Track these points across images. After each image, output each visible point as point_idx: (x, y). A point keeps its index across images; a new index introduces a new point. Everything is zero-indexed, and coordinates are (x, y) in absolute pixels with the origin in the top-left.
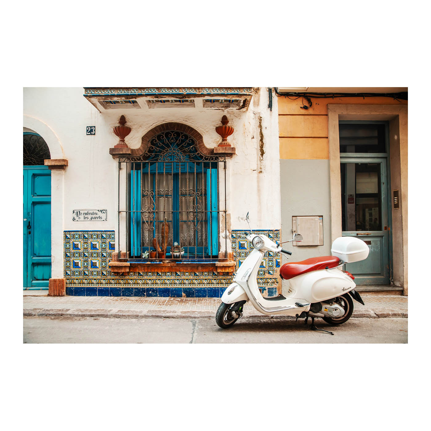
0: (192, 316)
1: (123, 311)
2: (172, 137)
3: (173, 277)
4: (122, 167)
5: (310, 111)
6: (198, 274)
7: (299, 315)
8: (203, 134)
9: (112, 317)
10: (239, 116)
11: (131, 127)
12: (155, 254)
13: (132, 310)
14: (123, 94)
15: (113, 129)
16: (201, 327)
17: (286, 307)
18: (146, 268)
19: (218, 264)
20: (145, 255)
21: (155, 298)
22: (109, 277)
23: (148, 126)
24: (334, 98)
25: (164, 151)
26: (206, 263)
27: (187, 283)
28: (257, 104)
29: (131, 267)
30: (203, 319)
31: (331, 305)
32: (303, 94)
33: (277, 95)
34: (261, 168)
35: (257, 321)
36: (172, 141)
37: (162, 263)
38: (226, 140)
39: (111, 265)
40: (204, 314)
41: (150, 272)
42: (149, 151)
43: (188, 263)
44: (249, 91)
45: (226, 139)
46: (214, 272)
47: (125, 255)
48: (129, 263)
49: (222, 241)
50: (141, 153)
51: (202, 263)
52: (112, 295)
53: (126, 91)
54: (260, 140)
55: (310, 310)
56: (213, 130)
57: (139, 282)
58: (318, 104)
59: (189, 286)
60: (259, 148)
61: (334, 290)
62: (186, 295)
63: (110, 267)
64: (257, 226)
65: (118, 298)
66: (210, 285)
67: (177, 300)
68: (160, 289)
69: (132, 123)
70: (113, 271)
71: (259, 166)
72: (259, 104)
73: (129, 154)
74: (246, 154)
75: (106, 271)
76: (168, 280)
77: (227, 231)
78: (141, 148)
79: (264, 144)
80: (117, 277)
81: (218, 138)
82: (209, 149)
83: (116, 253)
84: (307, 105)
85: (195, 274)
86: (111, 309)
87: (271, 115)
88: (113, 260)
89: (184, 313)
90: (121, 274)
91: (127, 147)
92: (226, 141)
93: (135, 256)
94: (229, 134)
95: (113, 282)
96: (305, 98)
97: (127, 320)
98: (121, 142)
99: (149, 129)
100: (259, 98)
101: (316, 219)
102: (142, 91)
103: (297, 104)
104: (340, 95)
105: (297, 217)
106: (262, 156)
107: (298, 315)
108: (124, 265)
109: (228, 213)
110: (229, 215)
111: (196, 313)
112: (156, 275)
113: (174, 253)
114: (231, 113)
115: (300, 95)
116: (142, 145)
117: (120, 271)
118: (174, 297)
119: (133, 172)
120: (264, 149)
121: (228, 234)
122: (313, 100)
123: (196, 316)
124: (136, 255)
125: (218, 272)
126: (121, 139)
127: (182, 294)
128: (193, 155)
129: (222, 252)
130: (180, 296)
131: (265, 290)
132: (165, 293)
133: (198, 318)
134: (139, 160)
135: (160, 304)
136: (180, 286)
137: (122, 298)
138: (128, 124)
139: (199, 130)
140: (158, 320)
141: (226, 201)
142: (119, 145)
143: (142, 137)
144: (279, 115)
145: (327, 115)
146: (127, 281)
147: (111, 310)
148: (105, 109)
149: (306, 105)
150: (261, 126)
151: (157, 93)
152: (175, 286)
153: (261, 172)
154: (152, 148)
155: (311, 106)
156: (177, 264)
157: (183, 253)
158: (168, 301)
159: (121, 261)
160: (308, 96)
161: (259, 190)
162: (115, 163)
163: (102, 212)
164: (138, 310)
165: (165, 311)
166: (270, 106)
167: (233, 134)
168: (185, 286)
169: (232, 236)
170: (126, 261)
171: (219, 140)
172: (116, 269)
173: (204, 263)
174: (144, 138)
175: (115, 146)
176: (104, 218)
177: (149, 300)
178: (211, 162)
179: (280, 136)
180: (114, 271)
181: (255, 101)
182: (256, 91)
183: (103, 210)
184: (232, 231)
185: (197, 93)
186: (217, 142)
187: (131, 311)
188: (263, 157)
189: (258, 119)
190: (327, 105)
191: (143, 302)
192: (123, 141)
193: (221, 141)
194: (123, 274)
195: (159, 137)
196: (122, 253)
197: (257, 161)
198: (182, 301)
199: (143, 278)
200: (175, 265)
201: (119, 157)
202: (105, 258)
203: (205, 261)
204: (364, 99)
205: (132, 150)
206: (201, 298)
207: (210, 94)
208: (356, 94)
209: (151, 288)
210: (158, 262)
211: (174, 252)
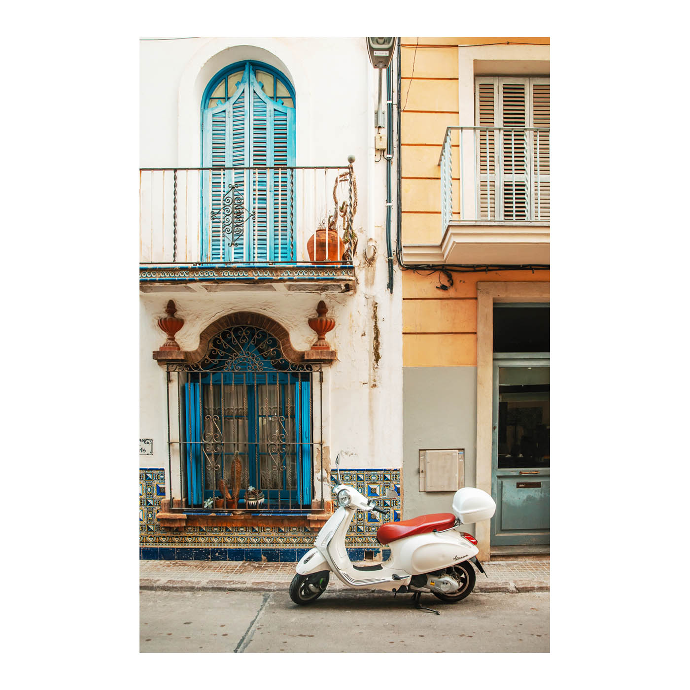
0: (266, 588)
1: (174, 581)
2: (244, 335)
3: (248, 534)
4: (172, 378)
5: (451, 293)
6: (283, 530)
7: (397, 590)
8: (289, 330)
9: (158, 589)
10: (343, 302)
11: (183, 319)
12: (222, 502)
13: (186, 579)
14: (167, 278)
15: (157, 321)
16: (273, 603)
17: (380, 580)
18: (210, 521)
19: (310, 516)
20: (208, 503)
21: (223, 563)
22: (158, 534)
23: (208, 316)
24: (488, 272)
25: (232, 357)
26: (293, 515)
27: (268, 542)
28: (370, 282)
29: (188, 520)
30: (280, 593)
31: (440, 578)
32: (441, 267)
33: (401, 268)
34: (375, 381)
35: (351, 596)
36: (244, 341)
37: (232, 515)
38: (324, 339)
39: (160, 518)
40: (282, 586)
41: (216, 527)
42: (211, 356)
43: (268, 515)
44: (349, 273)
45: (323, 337)
46: (306, 527)
47: (179, 503)
48: (185, 515)
49: (317, 484)
50: (200, 359)
51: (288, 515)
52: (162, 557)
53: (172, 274)
54: (375, 339)
55: (411, 583)
56: (305, 323)
57: (201, 540)
58: (464, 282)
59: (271, 547)
60: (373, 350)
61: (441, 559)
62: (267, 558)
63: (158, 520)
64: (368, 463)
65: (171, 563)
66: (301, 545)
67: (253, 566)
68: (230, 549)
69: (184, 312)
70: (162, 525)
71: (372, 378)
72: (373, 282)
73: (182, 360)
74: (353, 360)
75: (153, 525)
76: (242, 537)
77: (324, 472)
78: (200, 351)
79: (381, 344)
80: (169, 534)
81: (312, 336)
82: (298, 352)
83: (167, 501)
84: (447, 284)
85: (279, 530)
86: (158, 578)
87: (391, 299)
88: (163, 509)
89: (256, 585)
90: (175, 529)
91: (179, 349)
92: (323, 341)
93: (194, 505)
94: (329, 328)
95: (164, 541)
96: (444, 273)
97: (179, 594)
98: (169, 341)
99: (211, 321)
100: (374, 274)
101: (454, 454)
102: (195, 274)
103: (431, 282)
104: (497, 268)
105: (427, 451)
106: (377, 362)
107: (395, 590)
108: (179, 518)
109: (326, 446)
110: (327, 448)
111: (273, 584)
112: (224, 530)
113: (249, 502)
114: (332, 297)
115: (436, 268)
116: (201, 346)
117: (173, 526)
118: (250, 561)
119: (188, 386)
120: (380, 351)
121: (325, 474)
122: (455, 276)
123: (272, 588)
124: (195, 502)
125: (311, 528)
126: (169, 337)
127: (261, 557)
128: (274, 362)
129: (317, 500)
130: (258, 559)
131: (379, 552)
132: (237, 555)
133: (274, 591)
134: (196, 369)
135: (227, 572)
136: (258, 547)
137: (176, 563)
138: (179, 314)
139: (283, 323)
140: (220, 593)
141: (321, 429)
142: (167, 346)
143: (199, 334)
144: (404, 299)
145: (476, 298)
146: (183, 539)
147: (158, 580)
148: (145, 292)
149: (445, 284)
150: (376, 317)
151: (216, 278)
152: (252, 547)
153: (375, 386)
154: (215, 351)
155: (452, 284)
156: (254, 516)
157: (261, 501)
158: (240, 567)
159: (174, 511)
160: (448, 270)
161: (371, 413)
162: (161, 372)
163: (145, 442)
164: (195, 580)
165: (231, 581)
166: (390, 286)
167: (334, 329)
168: (265, 547)
169: (332, 478)
170: (182, 511)
171: (312, 338)
172: (168, 523)
173: (291, 515)
174: (203, 335)
175: (160, 348)
176: (148, 451)
177: (214, 566)
178: (301, 373)
179: (405, 332)
180: (165, 525)
181: (367, 278)
182: (370, 263)
183: (147, 440)
184: (332, 470)
185: (274, 278)
186: (310, 342)
187: (186, 581)
188: (378, 364)
189: (372, 305)
190: (477, 282)
191: (204, 569)
192: (173, 339)
193: (316, 339)
194: (178, 530)
195: (224, 335)
196: (175, 501)
197: (370, 370)
198: (260, 567)
199: (206, 536)
200: (251, 518)
201: (167, 364)
202: (151, 507)
203: (292, 513)
204: (533, 273)
205: (186, 353)
206: (288, 563)
207: (293, 278)
208: (521, 266)
209: (218, 549)
210: (226, 514)
211: (248, 500)
